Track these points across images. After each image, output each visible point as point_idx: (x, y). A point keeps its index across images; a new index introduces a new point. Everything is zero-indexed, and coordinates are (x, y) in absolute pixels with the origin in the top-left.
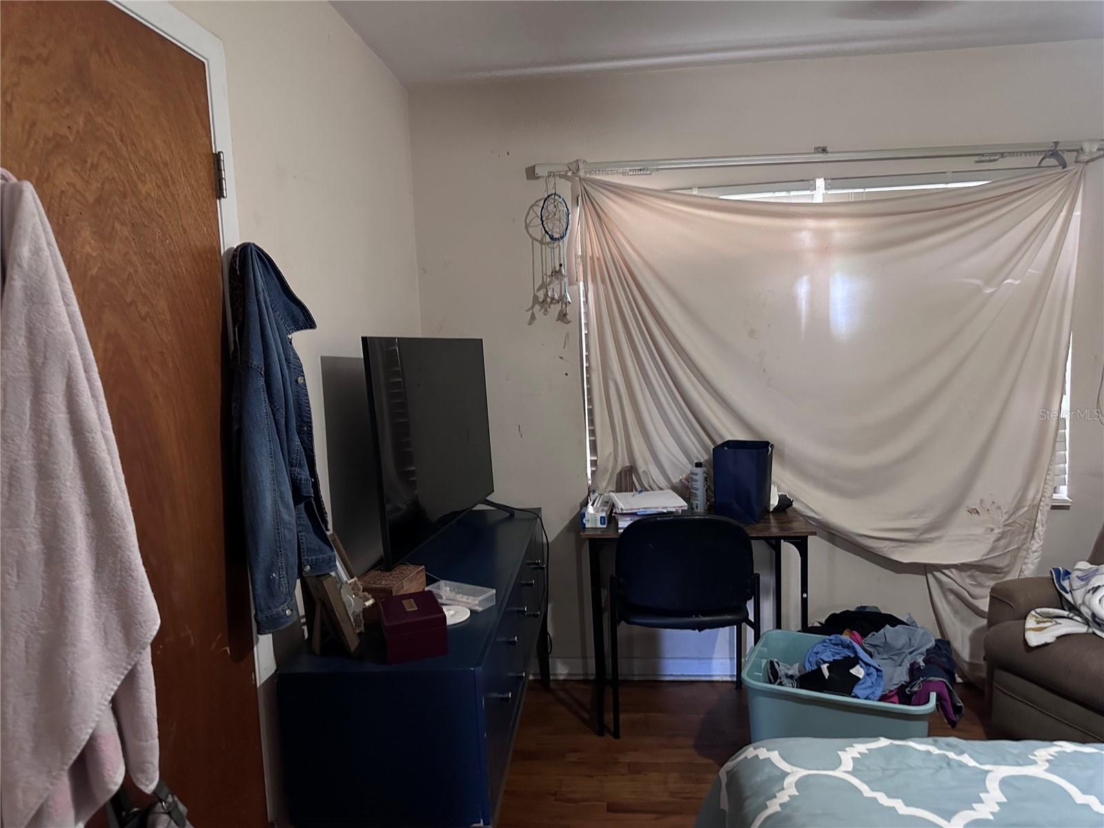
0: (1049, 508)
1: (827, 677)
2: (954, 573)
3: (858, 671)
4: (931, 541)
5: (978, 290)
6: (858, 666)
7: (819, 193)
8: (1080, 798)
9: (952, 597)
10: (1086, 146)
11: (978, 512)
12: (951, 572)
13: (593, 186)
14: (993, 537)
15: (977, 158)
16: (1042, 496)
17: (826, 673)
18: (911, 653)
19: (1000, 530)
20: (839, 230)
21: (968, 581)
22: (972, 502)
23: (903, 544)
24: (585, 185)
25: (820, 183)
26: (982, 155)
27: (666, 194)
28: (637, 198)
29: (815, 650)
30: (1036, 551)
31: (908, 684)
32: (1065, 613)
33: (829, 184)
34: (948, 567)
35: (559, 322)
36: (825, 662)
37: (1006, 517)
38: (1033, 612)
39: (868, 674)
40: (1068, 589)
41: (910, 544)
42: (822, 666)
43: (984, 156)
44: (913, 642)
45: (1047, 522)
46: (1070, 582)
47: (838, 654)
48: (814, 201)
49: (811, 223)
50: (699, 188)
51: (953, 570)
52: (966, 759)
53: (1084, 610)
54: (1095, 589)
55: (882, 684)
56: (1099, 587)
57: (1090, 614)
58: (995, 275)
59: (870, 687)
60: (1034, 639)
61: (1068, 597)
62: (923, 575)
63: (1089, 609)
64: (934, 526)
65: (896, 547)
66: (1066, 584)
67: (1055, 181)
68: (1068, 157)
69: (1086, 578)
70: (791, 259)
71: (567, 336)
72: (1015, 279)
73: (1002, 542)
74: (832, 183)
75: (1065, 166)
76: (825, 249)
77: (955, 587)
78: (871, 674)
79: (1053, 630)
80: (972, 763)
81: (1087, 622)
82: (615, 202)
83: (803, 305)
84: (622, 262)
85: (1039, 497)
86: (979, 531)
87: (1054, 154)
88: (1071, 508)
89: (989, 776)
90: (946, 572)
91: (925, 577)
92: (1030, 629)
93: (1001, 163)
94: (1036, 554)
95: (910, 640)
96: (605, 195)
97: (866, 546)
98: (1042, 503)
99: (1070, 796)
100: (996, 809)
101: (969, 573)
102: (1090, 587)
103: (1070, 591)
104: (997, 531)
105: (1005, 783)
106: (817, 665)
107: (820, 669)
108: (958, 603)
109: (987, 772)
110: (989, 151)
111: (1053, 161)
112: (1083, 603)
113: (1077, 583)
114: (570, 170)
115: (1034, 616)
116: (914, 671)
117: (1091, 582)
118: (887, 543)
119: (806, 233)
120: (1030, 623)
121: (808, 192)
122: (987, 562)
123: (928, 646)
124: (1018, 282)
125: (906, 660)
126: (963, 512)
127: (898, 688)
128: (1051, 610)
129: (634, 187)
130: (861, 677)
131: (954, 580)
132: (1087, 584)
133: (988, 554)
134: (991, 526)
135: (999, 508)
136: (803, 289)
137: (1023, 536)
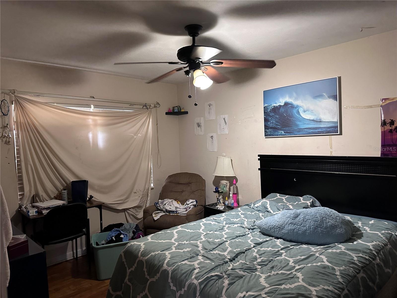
0: (150, 189)
1: (115, 240)
2: (132, 210)
3: (122, 236)
4: (126, 202)
5: (133, 137)
6: (122, 235)
7: (92, 109)
8: (187, 231)
9: (131, 216)
10: (151, 105)
11: (136, 193)
12: (131, 209)
13: (21, 99)
14: (140, 198)
15: (130, 105)
16: (149, 186)
17: (114, 239)
18: (131, 229)
19: (141, 196)
20: (100, 120)
21: (135, 211)
22: (135, 191)
23: (120, 204)
24: (17, 98)
25: (92, 106)
26: (131, 104)
27: (46, 104)
28: (37, 104)
29: (110, 234)
30: (149, 200)
31: (134, 236)
32: (160, 211)
33: (95, 107)
34: (130, 208)
35: (5, 144)
36: (113, 236)
37: (142, 193)
38: (153, 213)
39: (124, 236)
40: (159, 206)
41: (122, 204)
42: (113, 238)
43: (132, 105)
44: (131, 226)
45: (151, 192)
46: (159, 205)
47: (116, 233)
48: (91, 111)
49: (91, 117)
50: (57, 103)
51: (132, 209)
52: (168, 231)
53: (164, 210)
54: (165, 204)
55: (128, 238)
56: (166, 204)
57: (165, 210)
58: (136, 133)
59: (126, 239)
60: (156, 219)
61: (159, 208)
62: (124, 212)
63: (165, 209)
64: (127, 198)
65: (118, 206)
66: (158, 205)
67: (146, 112)
68: (148, 107)
69: (162, 203)
70: (86, 127)
71: (9, 149)
72: (140, 135)
73: (142, 199)
74: (96, 106)
75: (148, 109)
76: (96, 125)
77: (132, 213)
78: (125, 236)
79: (159, 216)
80: (170, 231)
81: (164, 212)
82: (28, 105)
83: (91, 140)
84: (33, 126)
85: (148, 187)
86: (137, 197)
87: (146, 106)
88: (154, 189)
89: (174, 232)
90: (130, 210)
91: (124, 213)
92: (154, 217)
93: (135, 106)
94: (149, 201)
95: (130, 226)
96: (25, 102)
97: (110, 207)
98: (149, 188)
99: (186, 231)
100: (177, 236)
101: (135, 209)
102: (164, 204)
103: (159, 207)
104: (141, 197)
105: (176, 232)
106: (111, 238)
107: (112, 239)
108: (133, 218)
109: (173, 232)
110: (133, 103)
111: (145, 107)
112: (163, 208)
113: (160, 204)
114: (11, 92)
115: (154, 214)
116: (134, 232)
117: (164, 203)
118: (116, 205)
119: (90, 120)
120: (154, 215)
121: (89, 108)
122: (139, 205)
123: (135, 226)
124: (141, 135)
125: (131, 231)
126: (133, 193)
127: (131, 238)
128: (157, 212)
129: (35, 101)
130: (123, 237)
131: (132, 212)
132: (163, 204)
133: (139, 203)
134: (140, 196)
135: (141, 191)
136: (90, 135)
137: (146, 197)
